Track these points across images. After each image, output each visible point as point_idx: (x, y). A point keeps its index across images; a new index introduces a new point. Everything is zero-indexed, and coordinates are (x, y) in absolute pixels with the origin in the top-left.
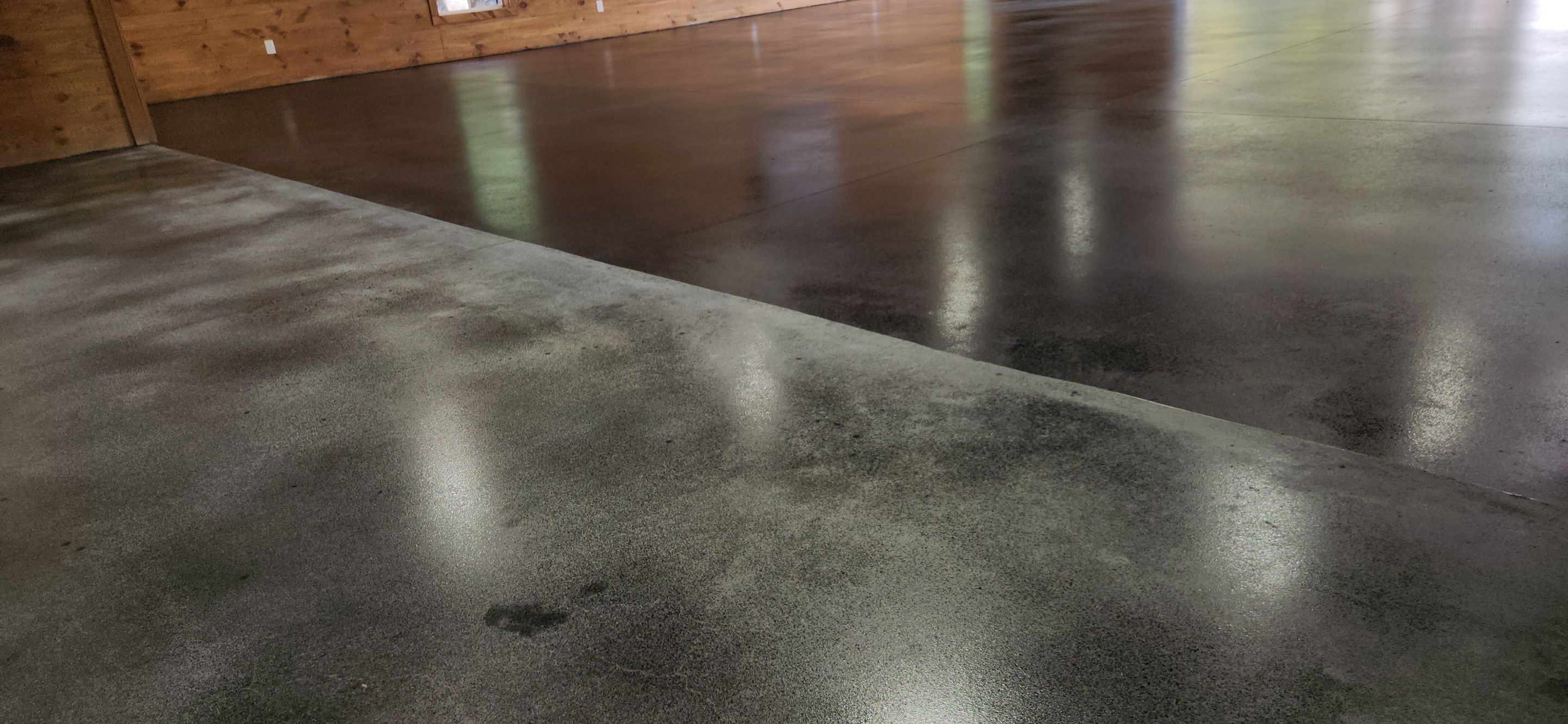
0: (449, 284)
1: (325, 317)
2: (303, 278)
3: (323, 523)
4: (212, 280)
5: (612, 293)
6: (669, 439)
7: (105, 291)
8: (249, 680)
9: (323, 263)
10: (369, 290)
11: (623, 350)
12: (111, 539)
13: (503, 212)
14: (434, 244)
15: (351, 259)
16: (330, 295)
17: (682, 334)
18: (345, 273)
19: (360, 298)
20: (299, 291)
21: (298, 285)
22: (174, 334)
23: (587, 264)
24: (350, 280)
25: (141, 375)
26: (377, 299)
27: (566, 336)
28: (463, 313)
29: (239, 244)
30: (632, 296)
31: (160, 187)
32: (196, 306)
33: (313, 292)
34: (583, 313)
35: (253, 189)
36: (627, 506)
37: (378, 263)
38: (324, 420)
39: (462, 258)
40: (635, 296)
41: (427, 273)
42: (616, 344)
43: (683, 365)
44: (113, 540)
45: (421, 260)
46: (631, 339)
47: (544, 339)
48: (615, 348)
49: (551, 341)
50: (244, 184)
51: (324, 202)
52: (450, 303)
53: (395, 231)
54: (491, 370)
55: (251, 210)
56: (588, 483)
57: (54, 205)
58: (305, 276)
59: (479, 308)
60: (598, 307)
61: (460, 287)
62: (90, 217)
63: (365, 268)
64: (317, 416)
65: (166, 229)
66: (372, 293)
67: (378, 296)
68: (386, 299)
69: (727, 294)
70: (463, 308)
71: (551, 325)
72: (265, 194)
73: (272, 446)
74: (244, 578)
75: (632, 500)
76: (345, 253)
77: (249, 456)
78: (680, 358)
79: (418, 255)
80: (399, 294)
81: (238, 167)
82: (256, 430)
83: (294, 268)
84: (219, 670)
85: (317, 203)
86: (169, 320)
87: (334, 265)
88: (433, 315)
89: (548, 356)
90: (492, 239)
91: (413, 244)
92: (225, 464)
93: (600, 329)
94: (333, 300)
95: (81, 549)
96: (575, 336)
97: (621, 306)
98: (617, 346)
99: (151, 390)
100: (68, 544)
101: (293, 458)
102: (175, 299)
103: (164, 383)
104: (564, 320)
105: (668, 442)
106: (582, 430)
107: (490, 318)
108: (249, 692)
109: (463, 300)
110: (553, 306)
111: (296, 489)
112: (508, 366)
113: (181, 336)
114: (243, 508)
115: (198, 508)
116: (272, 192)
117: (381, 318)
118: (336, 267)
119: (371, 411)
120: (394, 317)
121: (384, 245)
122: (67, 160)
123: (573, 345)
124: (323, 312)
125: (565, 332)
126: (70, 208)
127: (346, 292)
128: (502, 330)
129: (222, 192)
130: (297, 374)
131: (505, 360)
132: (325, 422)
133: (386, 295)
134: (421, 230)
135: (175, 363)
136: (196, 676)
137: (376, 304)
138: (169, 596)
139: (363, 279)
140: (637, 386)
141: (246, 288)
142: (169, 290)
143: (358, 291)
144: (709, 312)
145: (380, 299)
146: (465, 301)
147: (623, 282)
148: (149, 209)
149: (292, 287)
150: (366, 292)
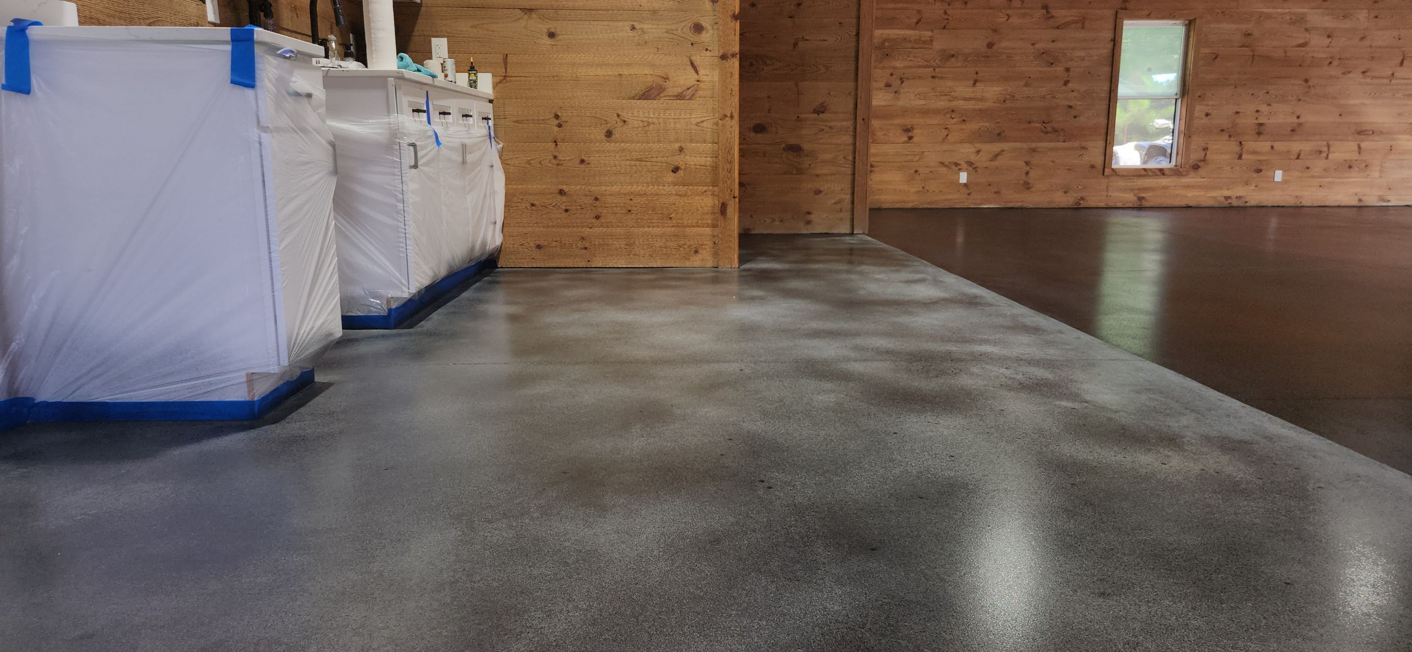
0: (1076, 382)
1: (965, 381)
2: (954, 349)
4: (888, 335)
9: (972, 341)
10: (1005, 370)
13: (1135, 338)
14: (1068, 347)
15: (997, 344)
16: (973, 365)
17: (1320, 487)
18: (989, 353)
19: (998, 374)
20: (948, 357)
21: (950, 353)
24: (991, 359)
25: (828, 386)
26: (1011, 378)
27: (1185, 454)
28: (1086, 408)
29: (911, 314)
30: (1266, 438)
31: (863, 264)
32: (873, 349)
33: (961, 360)
34: (1207, 439)
35: (929, 277)
37: (1016, 351)
38: (952, 456)
39: (1092, 364)
40: (1271, 439)
41: (1059, 369)
42: (1240, 476)
46: (1259, 476)
47: (1161, 450)
48: (1237, 478)
49: (1169, 454)
50: (924, 273)
51: (981, 297)
52: (1075, 397)
54: (1104, 461)
55: (923, 292)
58: (957, 347)
59: (1102, 409)
60: (1224, 438)
61: (1086, 386)
63: (1005, 352)
64: (948, 452)
65: (862, 292)
66: (1008, 372)
67: (1012, 376)
68: (1019, 380)
70: (1087, 405)
71: (1172, 441)
72: (937, 283)
76: (991, 338)
77: (891, 464)
78: (1315, 510)
80: (1030, 379)
81: (920, 260)
82: (899, 448)
83: (949, 340)
85: (976, 297)
86: (853, 354)
87: (980, 344)
88: (1057, 403)
89: (1164, 466)
93: (1225, 459)
94: (975, 370)
96: (1196, 456)
97: (1253, 443)
98: (1241, 478)
101: (924, 477)
102: (859, 341)
104: (1185, 440)
107: (1111, 419)
109: (1088, 397)
110: (1176, 425)
112: (1122, 463)
116: (941, 284)
117: (1011, 393)
118: (981, 347)
119: (991, 461)
120: (1022, 394)
121: (1025, 339)
122: (806, 236)
123: (1192, 464)
124: (965, 377)
125: (1185, 451)
126: (804, 266)
127: (986, 366)
129: (904, 275)
130: (937, 416)
131: (1119, 457)
132: (953, 458)
133: (1020, 377)
135: (852, 384)
137: (1010, 382)
139: (1001, 360)
141: (911, 346)
142: (857, 334)
143: (996, 369)
144: (1359, 476)
145: (1014, 379)
146: (1089, 399)
148: (853, 277)
149: (945, 353)
150: (1003, 370)
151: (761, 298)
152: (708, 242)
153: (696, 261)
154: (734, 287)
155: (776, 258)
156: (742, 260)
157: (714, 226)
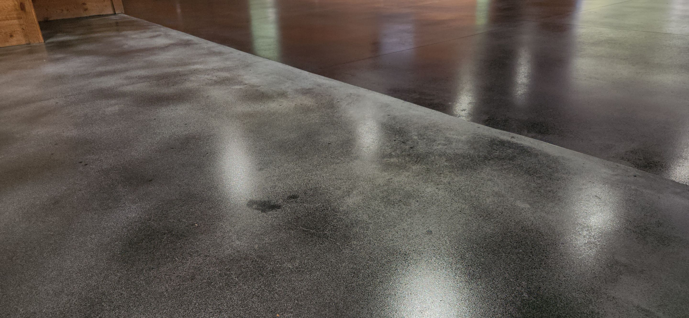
0: (241, 76)
1: (188, 85)
2: (180, 69)
3: (184, 163)
4: (143, 68)
5: (310, 84)
6: (329, 143)
7: (100, 69)
8: (150, 219)
9: (189, 64)
10: (207, 76)
11: (313, 106)
12: (98, 162)
13: (265, 50)
14: (235, 59)
15: (201, 63)
16: (191, 77)
17: (338, 102)
18: (198, 69)
19: (204, 79)
20: (178, 74)
21: (178, 72)
22: (127, 87)
23: (300, 72)
24: (200, 71)
25: (113, 102)
26: (210, 79)
27: (289, 99)
28: (246, 87)
29: (155, 54)
30: (318, 85)
31: (124, 30)
32: (136, 77)
33: (185, 75)
34: (297, 91)
35: (162, 33)
36: (309, 167)
37: (211, 66)
38: (186, 124)
39: (247, 66)
40: (319, 85)
41: (232, 71)
42: (310, 104)
43: (338, 114)
44: (99, 163)
45: (230, 66)
46: (316, 102)
47: (279, 100)
48: (309, 105)
49: (282, 101)
50: (159, 31)
51: (191, 40)
52: (240, 83)
53: (220, 53)
54: (256, 110)
55: (160, 41)
56: (294, 157)
57: (82, 34)
58: (182, 68)
59: (253, 86)
60: (303, 89)
61: (245, 77)
62: (96, 40)
63: (206, 67)
64: (183, 123)
65: (125, 47)
66: (209, 77)
67: (211, 78)
68: (214, 80)
69: (359, 87)
70: (246, 85)
71: (283, 95)
72: (167, 36)
73: (164, 133)
74: (150, 181)
75: (312, 165)
76: (198, 61)
77: (155, 136)
78: (337, 111)
79: (228, 63)
80: (220, 78)
81: (156, 24)
82: (158, 126)
83: (178, 65)
84: (139, 214)
85: (188, 41)
86: (125, 82)
87: (194, 65)
88: (233, 87)
89: (280, 106)
90: (260, 59)
91: (227, 59)
92: (145, 138)
93: (304, 98)
94: (193, 79)
95: (86, 165)
96: (293, 100)
97: (313, 89)
98: (310, 105)
99: (117, 107)
100: (81, 162)
101: (173, 138)
102: (128, 74)
103: (122, 105)
104: (288, 93)
105: (329, 144)
106: (293, 136)
107: (257, 90)
108: (149, 223)
109: (247, 82)
110: (284, 87)
111: (173, 150)
112: (263, 109)
113: (130, 88)
114: (151, 155)
115: (133, 153)
116: (170, 35)
117: (212, 87)
118: (194, 66)
119: (206, 122)
120: (217, 87)
121: (215, 58)
122: (87, 17)
123: (291, 103)
124: (188, 83)
125: (288, 98)
126: (89, 36)
127: (198, 76)
128: (262, 95)
129: (149, 34)
130: (176, 106)
131: (262, 107)
132: (186, 125)
133: (214, 78)
134: (231, 54)
135: (127, 98)
136: (129, 216)
137: (210, 82)
138: (120, 185)
139: (205, 71)
140: (317, 121)
141: (158, 71)
142: (126, 70)
143: (203, 76)
144: (351, 94)
145: (212, 79)
146: (247, 83)
147: (315, 80)
148: (119, 38)
149: (176, 72)
150: (206, 76)
151: (63, 58)
152: (18, 29)
153: (14, 42)
154: (45, 54)
155: (68, 33)
156: (45, 37)
157: (19, 18)
